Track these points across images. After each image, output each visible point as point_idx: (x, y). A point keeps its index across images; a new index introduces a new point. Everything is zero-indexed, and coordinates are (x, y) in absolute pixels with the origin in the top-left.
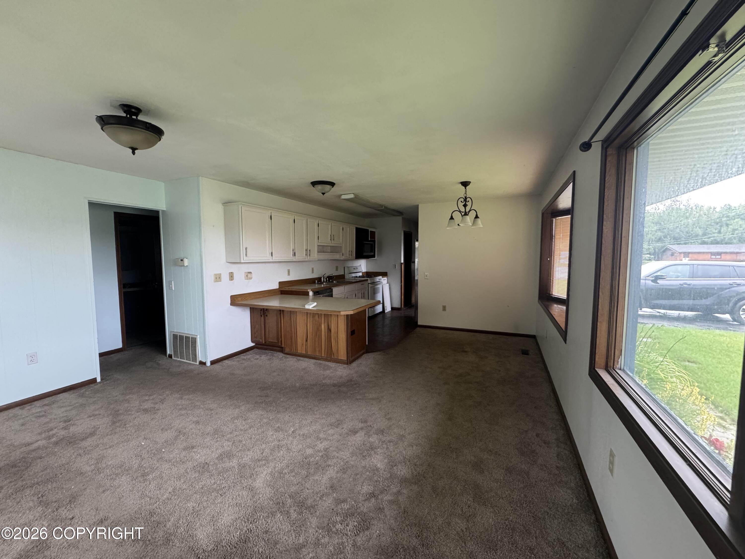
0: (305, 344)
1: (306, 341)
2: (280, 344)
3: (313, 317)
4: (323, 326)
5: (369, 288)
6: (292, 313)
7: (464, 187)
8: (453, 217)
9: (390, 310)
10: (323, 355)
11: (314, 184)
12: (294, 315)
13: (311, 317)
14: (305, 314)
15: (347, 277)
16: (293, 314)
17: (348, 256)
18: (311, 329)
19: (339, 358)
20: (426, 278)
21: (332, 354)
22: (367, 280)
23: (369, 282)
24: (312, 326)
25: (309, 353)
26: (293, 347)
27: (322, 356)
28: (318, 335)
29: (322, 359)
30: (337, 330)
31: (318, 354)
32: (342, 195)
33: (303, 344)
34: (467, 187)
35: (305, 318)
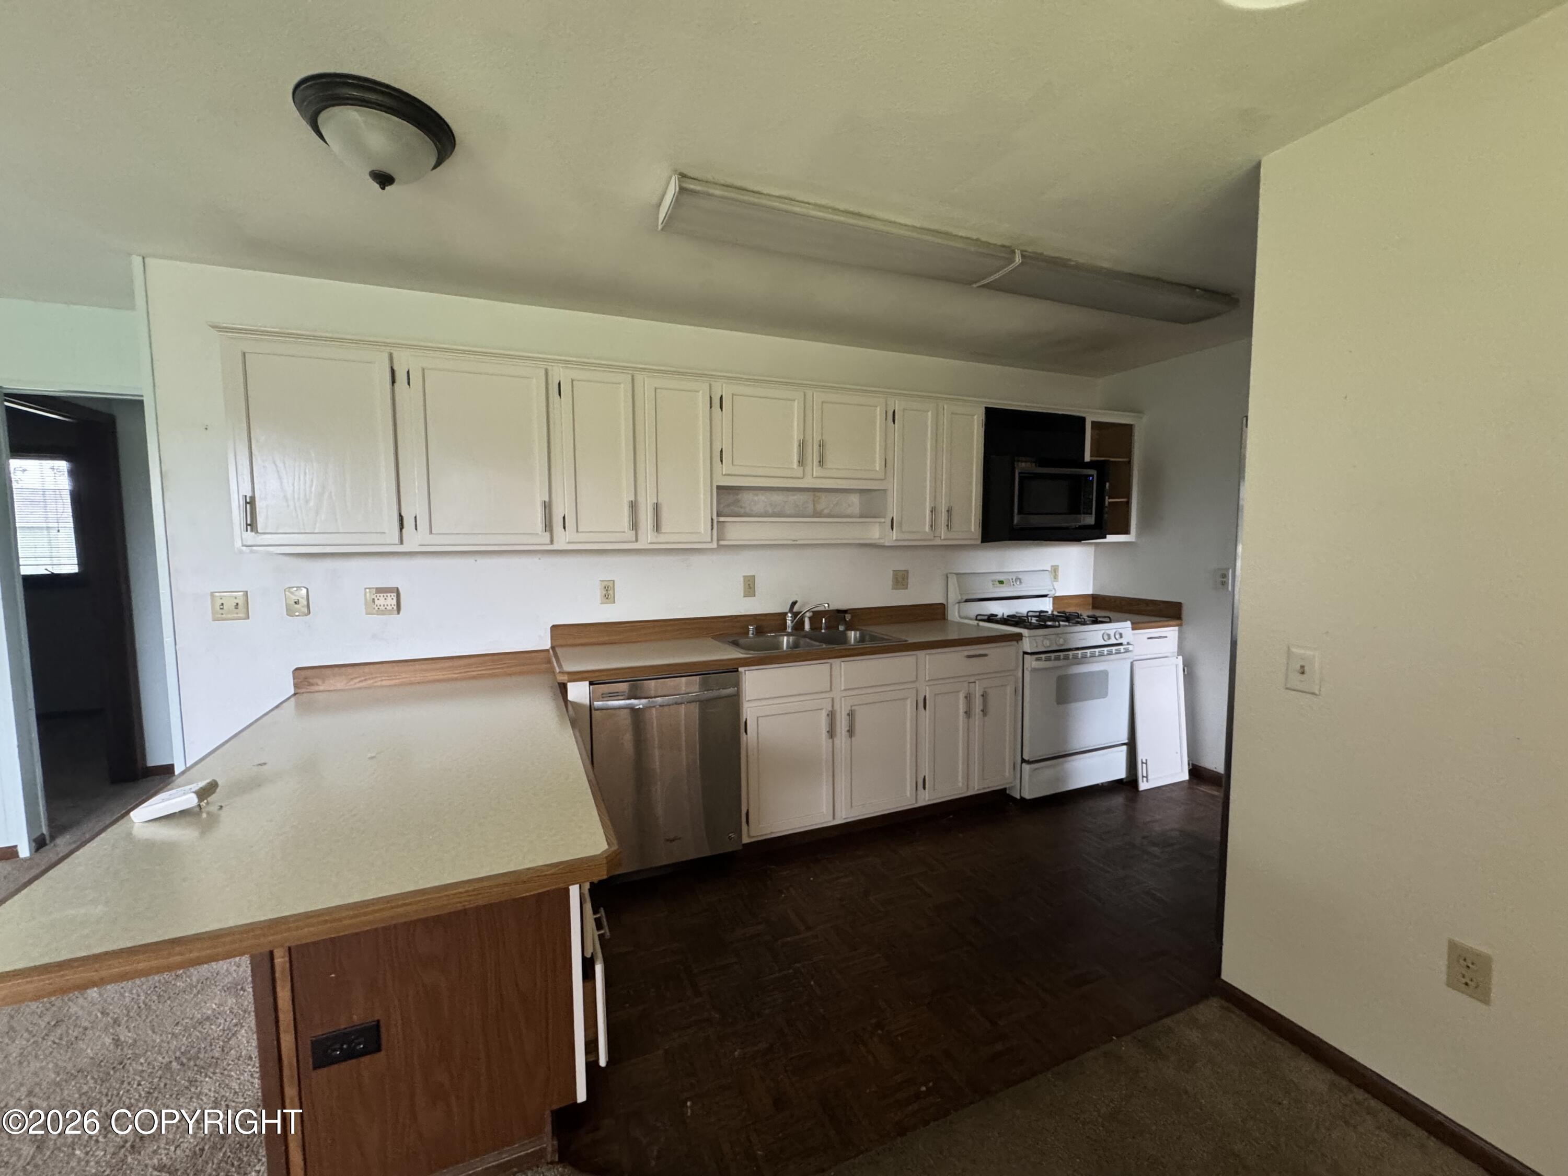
5: (1027, 673)
9: (1185, 776)
15: (953, 614)
17: (927, 529)
22: (1019, 637)
23: (1027, 645)
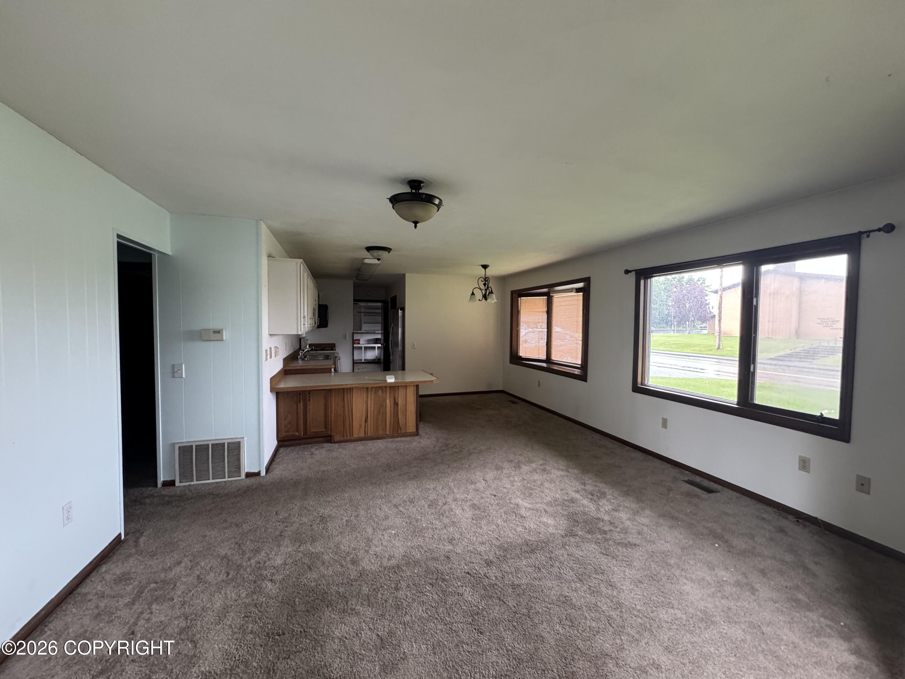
0: (363, 425)
1: (366, 421)
2: (329, 432)
3: (375, 393)
4: (388, 401)
6: (345, 391)
7: (484, 269)
8: (474, 293)
10: (388, 433)
11: (369, 249)
12: (349, 395)
13: (373, 392)
14: (365, 389)
16: (347, 394)
18: (373, 407)
19: (407, 431)
20: (413, 347)
21: (399, 429)
24: (374, 404)
25: (369, 435)
26: (346, 432)
27: (386, 434)
28: (381, 412)
29: (387, 437)
30: (405, 402)
31: (381, 432)
32: (365, 258)
33: (360, 426)
34: (487, 269)
35: (365, 396)
